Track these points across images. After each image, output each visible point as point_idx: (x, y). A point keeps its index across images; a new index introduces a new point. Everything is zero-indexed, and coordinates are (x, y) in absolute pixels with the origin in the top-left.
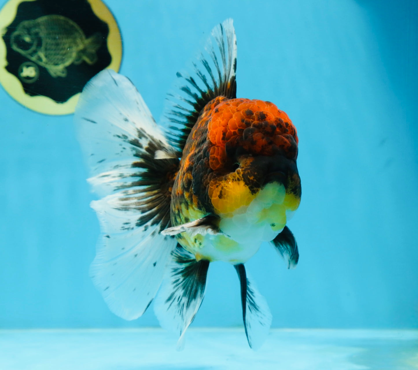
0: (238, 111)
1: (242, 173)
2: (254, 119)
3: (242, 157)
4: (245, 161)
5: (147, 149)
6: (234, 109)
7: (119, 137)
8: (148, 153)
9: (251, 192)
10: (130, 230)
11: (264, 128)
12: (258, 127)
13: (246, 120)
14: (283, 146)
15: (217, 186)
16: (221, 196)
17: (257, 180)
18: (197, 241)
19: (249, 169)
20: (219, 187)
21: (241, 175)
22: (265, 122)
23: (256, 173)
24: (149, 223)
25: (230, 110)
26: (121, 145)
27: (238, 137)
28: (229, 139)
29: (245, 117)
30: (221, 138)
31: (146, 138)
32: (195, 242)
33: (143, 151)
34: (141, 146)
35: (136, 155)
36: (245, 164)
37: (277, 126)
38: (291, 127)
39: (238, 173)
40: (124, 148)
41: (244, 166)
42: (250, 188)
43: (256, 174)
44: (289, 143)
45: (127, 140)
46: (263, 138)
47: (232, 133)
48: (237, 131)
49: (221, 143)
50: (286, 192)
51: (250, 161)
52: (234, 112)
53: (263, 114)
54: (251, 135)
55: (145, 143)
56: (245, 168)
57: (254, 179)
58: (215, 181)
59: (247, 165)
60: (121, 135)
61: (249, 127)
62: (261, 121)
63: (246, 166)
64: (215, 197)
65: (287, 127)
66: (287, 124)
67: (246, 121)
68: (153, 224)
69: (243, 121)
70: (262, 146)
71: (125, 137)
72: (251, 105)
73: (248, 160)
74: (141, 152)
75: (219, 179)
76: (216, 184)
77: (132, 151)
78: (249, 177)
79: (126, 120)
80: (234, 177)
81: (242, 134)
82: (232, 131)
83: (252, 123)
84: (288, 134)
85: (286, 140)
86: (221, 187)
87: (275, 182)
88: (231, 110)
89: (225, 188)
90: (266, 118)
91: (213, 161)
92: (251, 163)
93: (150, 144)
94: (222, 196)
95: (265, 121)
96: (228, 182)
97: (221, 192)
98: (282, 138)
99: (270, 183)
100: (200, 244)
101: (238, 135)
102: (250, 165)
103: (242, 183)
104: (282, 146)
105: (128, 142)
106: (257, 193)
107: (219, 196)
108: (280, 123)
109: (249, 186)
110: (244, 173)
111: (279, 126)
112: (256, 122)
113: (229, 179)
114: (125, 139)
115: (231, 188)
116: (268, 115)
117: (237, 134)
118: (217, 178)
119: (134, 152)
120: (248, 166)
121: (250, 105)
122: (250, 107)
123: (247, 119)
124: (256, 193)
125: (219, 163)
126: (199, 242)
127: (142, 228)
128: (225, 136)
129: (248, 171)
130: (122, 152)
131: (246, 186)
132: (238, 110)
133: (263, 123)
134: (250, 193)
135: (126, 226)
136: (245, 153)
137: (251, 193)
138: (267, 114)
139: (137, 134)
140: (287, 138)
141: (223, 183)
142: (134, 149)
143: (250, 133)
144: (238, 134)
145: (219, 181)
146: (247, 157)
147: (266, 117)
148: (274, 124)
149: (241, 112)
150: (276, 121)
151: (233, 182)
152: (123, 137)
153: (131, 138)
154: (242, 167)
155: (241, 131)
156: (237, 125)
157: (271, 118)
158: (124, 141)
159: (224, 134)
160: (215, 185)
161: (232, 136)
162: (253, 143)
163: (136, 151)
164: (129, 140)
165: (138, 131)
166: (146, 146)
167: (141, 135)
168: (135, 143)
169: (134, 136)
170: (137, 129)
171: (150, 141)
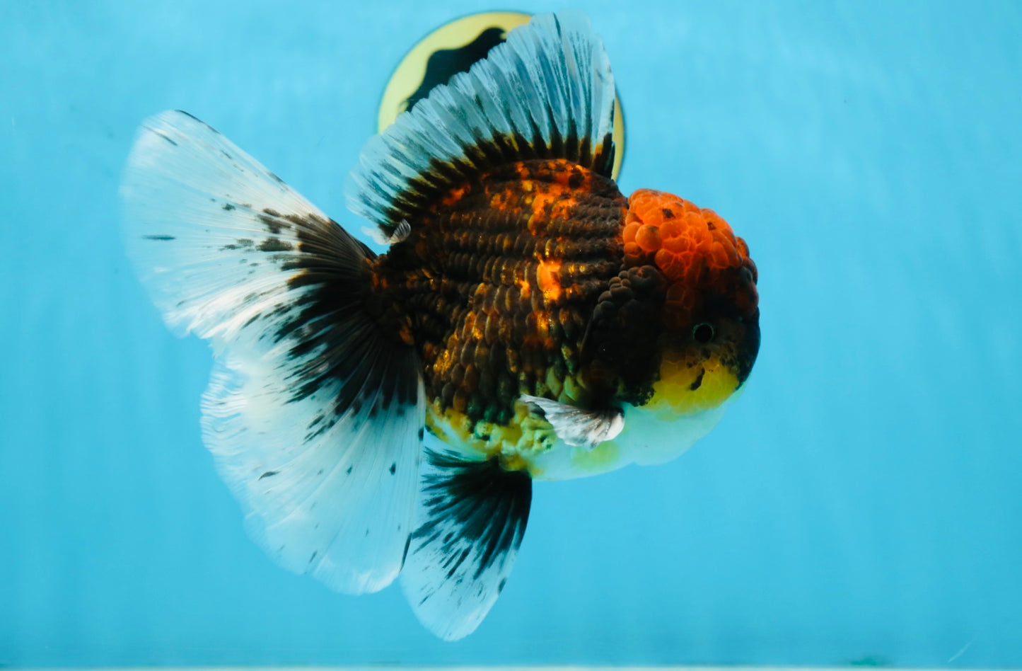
5: (302, 248)
7: (232, 247)
15: (691, 365)
18: (546, 440)
20: (695, 367)
26: (244, 261)
32: (542, 441)
34: (289, 248)
35: (286, 267)
45: (253, 247)
55: (288, 237)
60: (234, 243)
71: (247, 243)
77: (275, 262)
79: (229, 208)
89: (708, 372)
91: (676, 312)
93: (301, 236)
97: (700, 378)
100: (549, 447)
105: (258, 250)
107: (693, 385)
114: (248, 248)
119: (280, 263)
126: (548, 444)
130: (251, 272)
139: (265, 227)
142: (276, 258)
151: (723, 365)
152: (240, 245)
153: (259, 241)
158: (248, 251)
163: (284, 260)
164: (257, 246)
165: (266, 221)
166: (296, 243)
167: (275, 227)
168: (271, 246)
169: (262, 235)
170: (259, 216)
171: (296, 230)
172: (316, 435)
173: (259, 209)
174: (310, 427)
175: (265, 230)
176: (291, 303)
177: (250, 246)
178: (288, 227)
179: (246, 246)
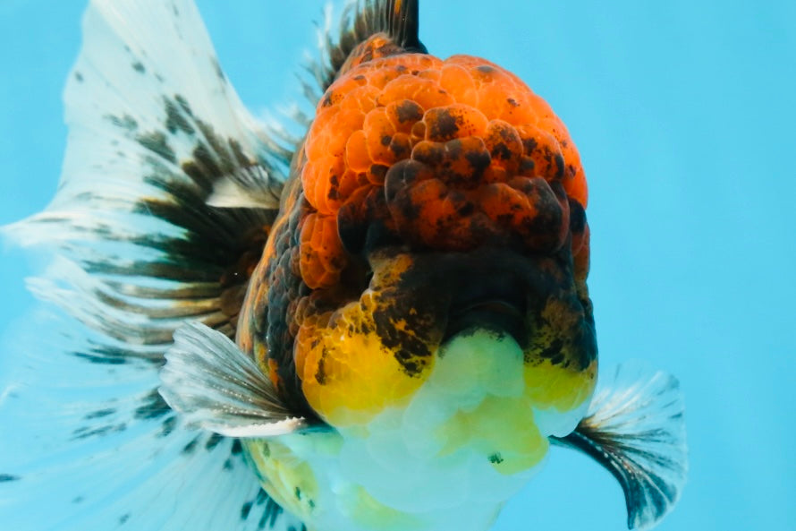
0: (379, 105)
1: (373, 305)
2: (420, 135)
3: (380, 254)
4: (387, 269)
5: (189, 169)
6: (371, 100)
7: (114, 120)
8: (190, 181)
9: (403, 368)
11: (448, 165)
12: (431, 161)
13: (396, 137)
14: (510, 217)
15: (314, 345)
16: (321, 377)
17: (416, 331)
18: (302, 495)
19: (395, 295)
20: (317, 347)
21: (371, 314)
22: (453, 142)
23: (413, 311)
25: (359, 101)
27: (371, 192)
28: (347, 197)
29: (394, 127)
30: (327, 192)
31: (190, 131)
32: (299, 498)
33: (178, 171)
36: (385, 277)
37: (495, 153)
38: (543, 152)
39: (365, 308)
40: (121, 154)
41: (381, 284)
42: (401, 356)
43: (414, 314)
44: (530, 207)
45: (133, 133)
46: (442, 196)
47: (357, 178)
48: (368, 170)
49: (328, 207)
50: (525, 360)
51: (399, 269)
52: (368, 109)
53: (450, 117)
54: (406, 187)
56: (384, 289)
57: (406, 328)
58: (311, 327)
59: (389, 281)
60: (120, 117)
61: (403, 162)
62: (440, 141)
63: (387, 284)
64: (310, 377)
65: (530, 153)
66: (531, 144)
67: (395, 142)
69: (386, 140)
70: (440, 222)
72: (418, 88)
73: (395, 263)
74: (170, 173)
75: (320, 321)
76: (311, 336)
77: (142, 164)
78: (392, 321)
79: (139, 68)
80: (355, 319)
81: (383, 181)
82: (358, 171)
83: (413, 146)
84: (530, 176)
85: (519, 197)
86: (322, 347)
87: (482, 330)
88: (362, 101)
89: (330, 352)
90: (457, 129)
91: (308, 260)
92: (402, 276)
94: (325, 378)
95: (453, 138)
96: (338, 335)
97: (321, 364)
98: (508, 192)
99: (465, 336)
100: (312, 504)
101: (371, 187)
102: (398, 281)
103: (375, 340)
104: (505, 220)
105: (136, 140)
106: (424, 371)
107: (316, 376)
108: (505, 143)
109: (396, 350)
110: (379, 308)
111: (501, 153)
112: (426, 144)
113: (343, 324)
114: (128, 130)
115: (346, 355)
116: (465, 120)
117: (369, 182)
118: (316, 315)
119: (149, 170)
120: (393, 285)
121: (416, 88)
122: (414, 95)
123: (400, 134)
124: (419, 371)
125: (323, 271)
126: (309, 500)
128: (338, 185)
129: (391, 302)
130: (112, 162)
131: (387, 349)
132: (381, 102)
133: (447, 149)
134: (402, 373)
136: (391, 243)
137: (405, 371)
138: (461, 117)
139: (164, 116)
140: (526, 190)
141: (328, 336)
142: (149, 160)
143: (404, 181)
144: (373, 183)
145: (319, 327)
146: (392, 256)
147: (458, 126)
148: (484, 148)
149: (386, 109)
150: (491, 137)
151: (350, 336)
152: (124, 122)
153: (146, 129)
154: (376, 285)
155: (379, 171)
156: (370, 153)
157: (474, 130)
158: (127, 136)
159: (334, 180)
160: (309, 339)
161: (356, 186)
162: (411, 211)
164: (137, 135)
166: (186, 158)
167: (176, 123)
170: (166, 99)
171: (200, 142)
172: (93, 433)
174: (90, 417)
175: (160, 120)
176: (125, 235)
177: (132, 130)
179: (129, 127)
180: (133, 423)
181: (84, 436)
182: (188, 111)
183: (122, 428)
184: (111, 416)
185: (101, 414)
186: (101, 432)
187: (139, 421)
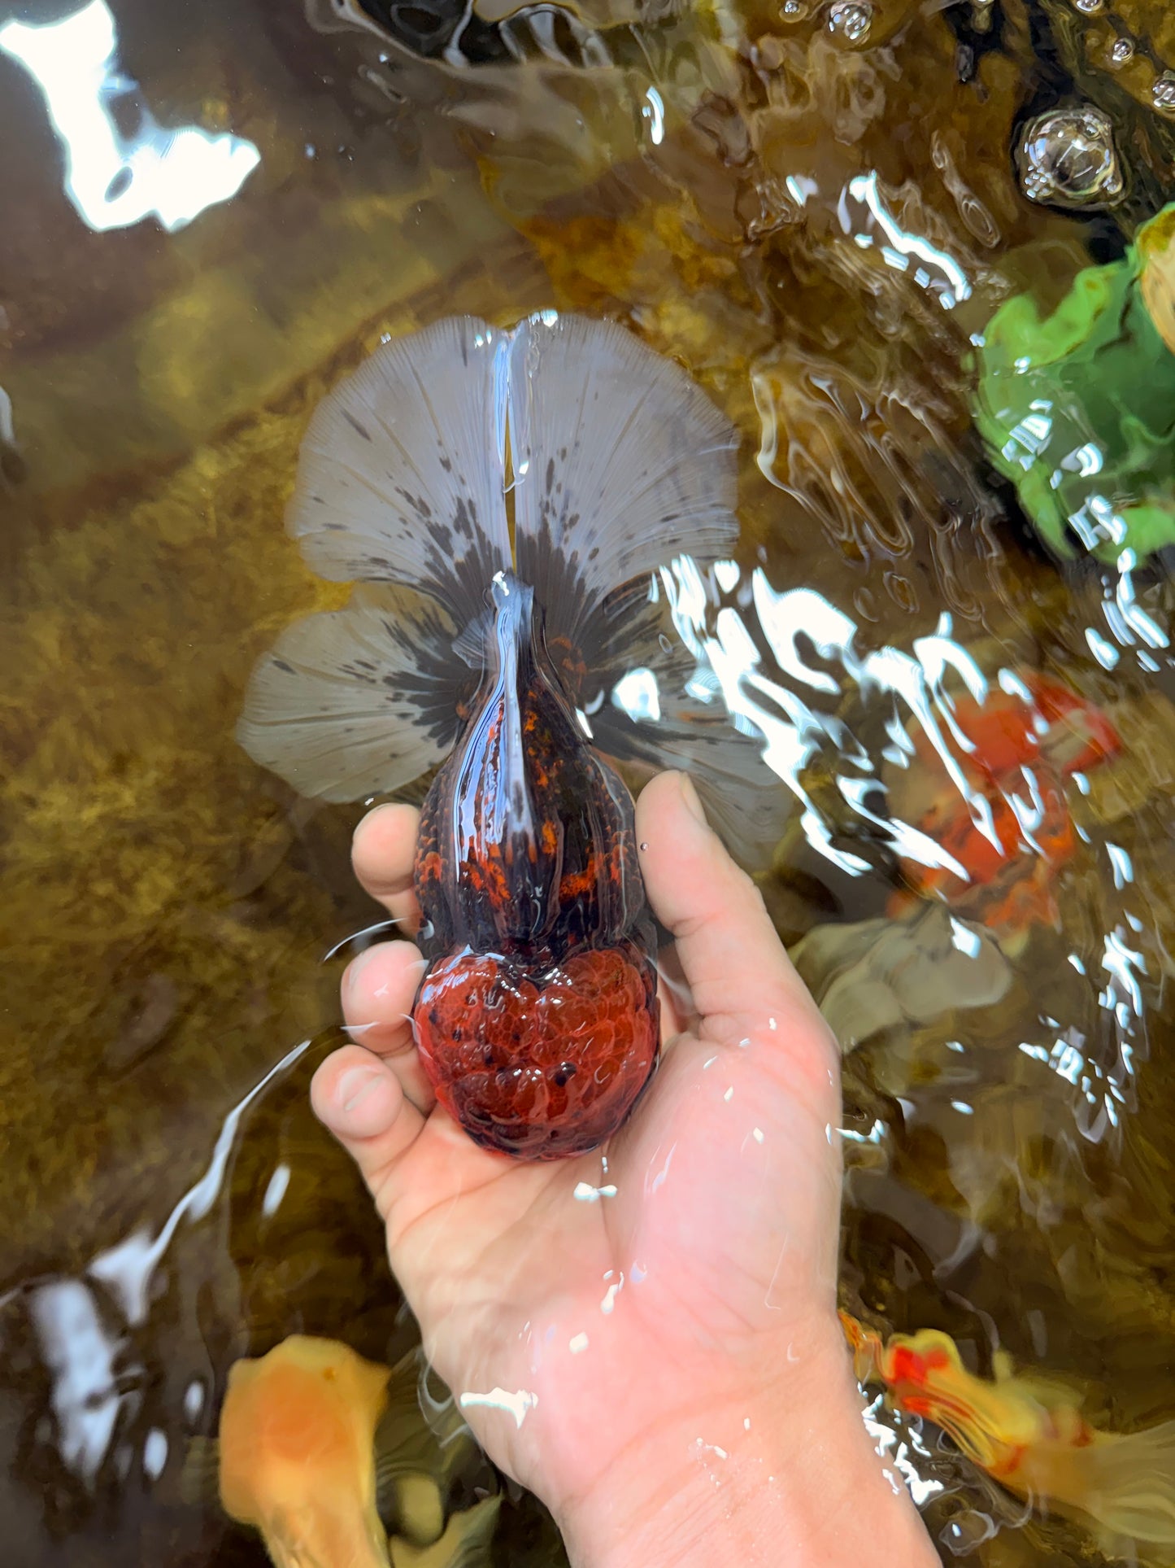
5: (460, 567)
7: (409, 498)
10: (364, 681)
24: (408, 693)
26: (404, 521)
33: (451, 565)
34: (450, 553)
40: (409, 534)
45: (425, 519)
55: (461, 544)
60: (415, 498)
68: (412, 700)
71: (424, 509)
74: (444, 565)
79: (446, 464)
93: (471, 555)
105: (426, 525)
114: (421, 514)
127: (390, 692)
130: (400, 537)
135: (360, 670)
139: (454, 513)
142: (432, 549)
152: (418, 505)
153: (436, 519)
158: (419, 517)
163: (434, 560)
165: (461, 508)
166: (460, 557)
167: (462, 524)
168: (441, 535)
169: (445, 516)
170: (460, 501)
171: (473, 546)
172: (354, 674)
173: (469, 493)
174: (358, 663)
175: (451, 516)
177: (424, 515)
178: (470, 536)
179: (421, 511)
180: (380, 682)
181: (347, 672)
182: (474, 518)
183: (373, 681)
184: (371, 671)
185: (366, 665)
186: (359, 676)
187: (384, 684)
